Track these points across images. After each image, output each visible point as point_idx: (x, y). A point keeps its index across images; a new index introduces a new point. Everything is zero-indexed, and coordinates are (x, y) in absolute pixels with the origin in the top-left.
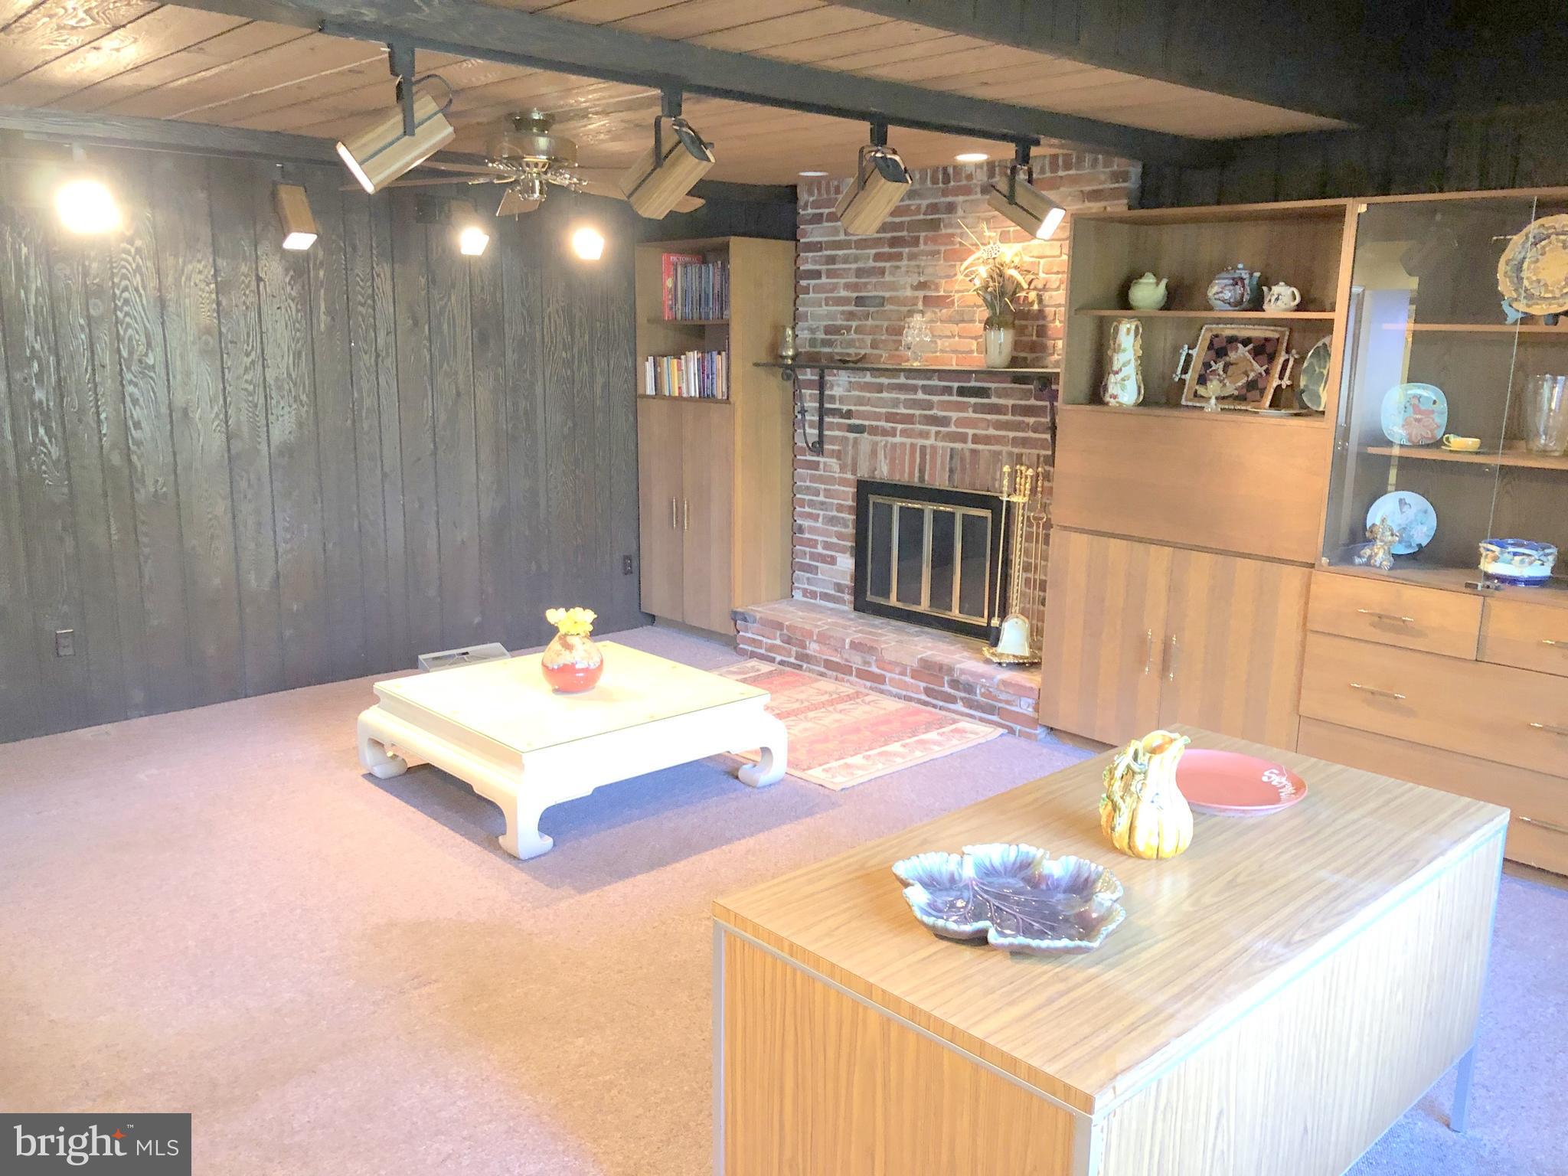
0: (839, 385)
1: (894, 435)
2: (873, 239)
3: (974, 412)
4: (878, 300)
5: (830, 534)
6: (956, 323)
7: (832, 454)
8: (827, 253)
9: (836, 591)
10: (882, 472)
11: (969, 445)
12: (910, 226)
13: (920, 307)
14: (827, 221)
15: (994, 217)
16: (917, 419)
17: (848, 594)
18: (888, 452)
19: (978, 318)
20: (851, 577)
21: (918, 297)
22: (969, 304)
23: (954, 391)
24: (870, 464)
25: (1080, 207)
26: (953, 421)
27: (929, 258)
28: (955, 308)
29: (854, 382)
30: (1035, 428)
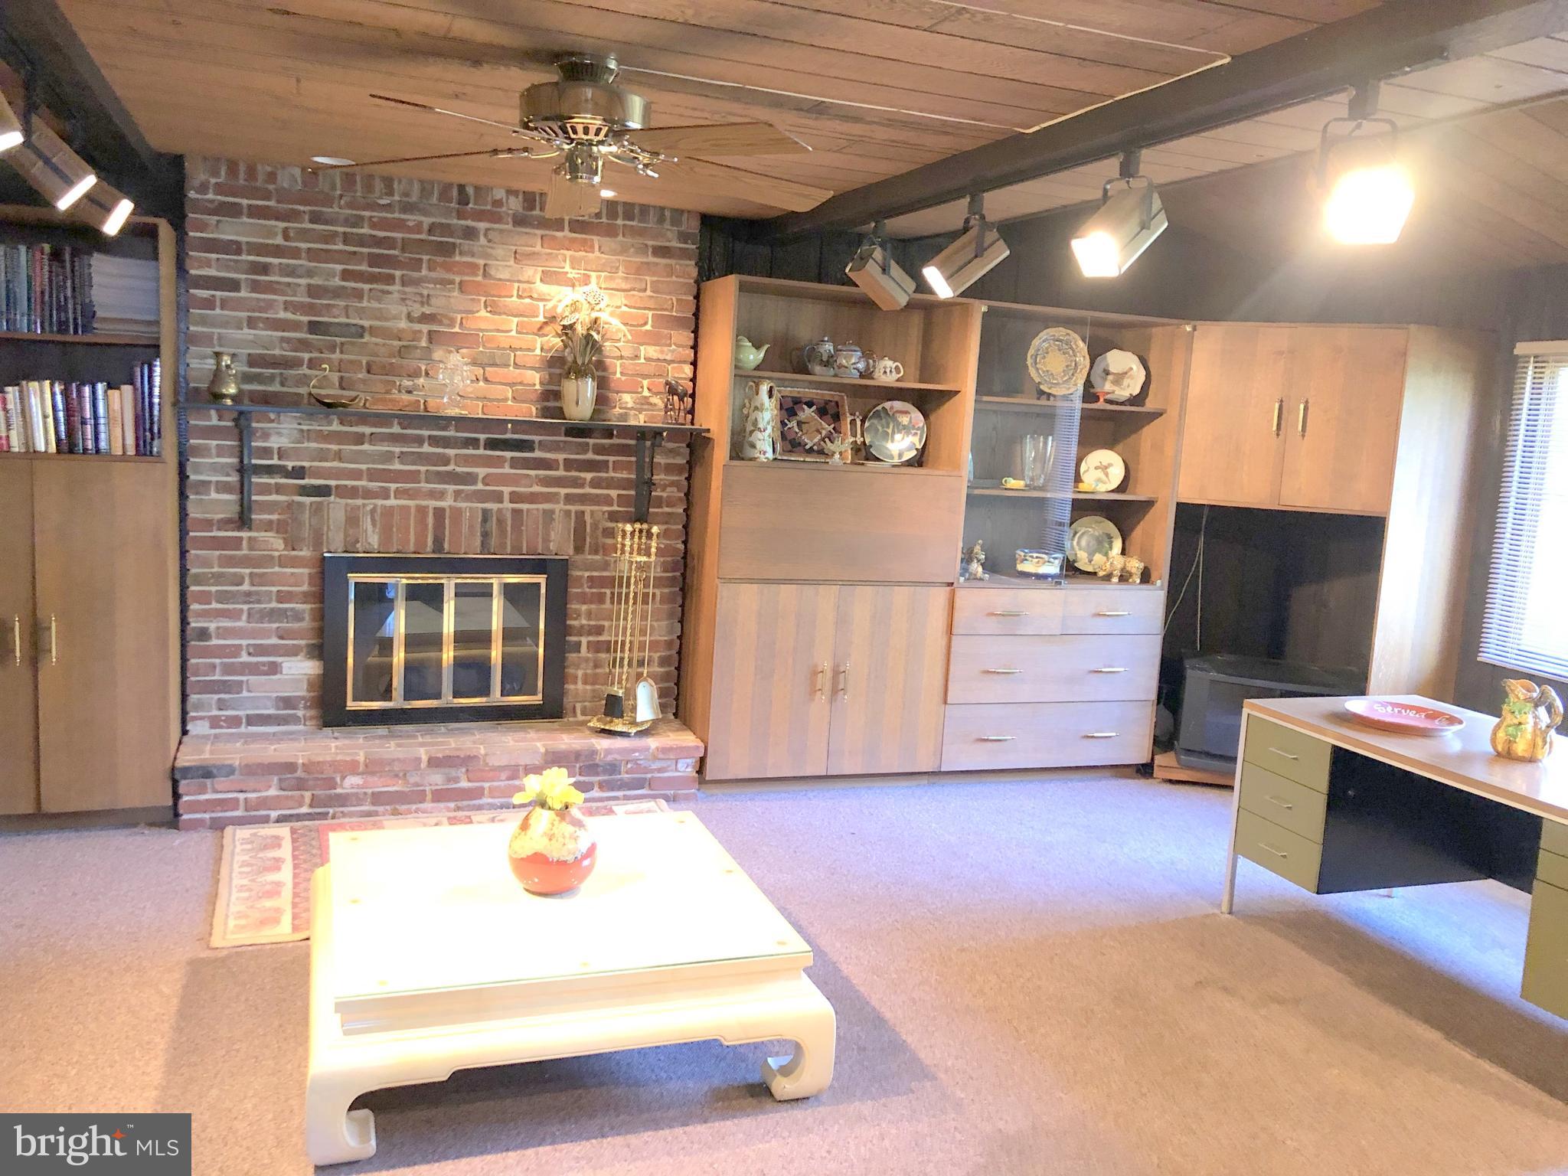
0: (279, 434)
1: (387, 497)
2: (340, 252)
3: (512, 467)
4: (353, 329)
5: (266, 634)
6: (483, 366)
7: (268, 526)
8: (251, 258)
9: (278, 709)
10: (369, 543)
11: (507, 505)
12: (405, 245)
13: (424, 343)
14: (250, 216)
15: (534, 253)
16: (423, 476)
17: (305, 708)
18: (377, 518)
19: (515, 363)
20: (311, 685)
21: (420, 331)
22: (501, 346)
23: (482, 443)
24: (346, 536)
25: (645, 260)
26: (481, 477)
27: (438, 286)
28: (481, 349)
29: (308, 430)
30: (595, 483)
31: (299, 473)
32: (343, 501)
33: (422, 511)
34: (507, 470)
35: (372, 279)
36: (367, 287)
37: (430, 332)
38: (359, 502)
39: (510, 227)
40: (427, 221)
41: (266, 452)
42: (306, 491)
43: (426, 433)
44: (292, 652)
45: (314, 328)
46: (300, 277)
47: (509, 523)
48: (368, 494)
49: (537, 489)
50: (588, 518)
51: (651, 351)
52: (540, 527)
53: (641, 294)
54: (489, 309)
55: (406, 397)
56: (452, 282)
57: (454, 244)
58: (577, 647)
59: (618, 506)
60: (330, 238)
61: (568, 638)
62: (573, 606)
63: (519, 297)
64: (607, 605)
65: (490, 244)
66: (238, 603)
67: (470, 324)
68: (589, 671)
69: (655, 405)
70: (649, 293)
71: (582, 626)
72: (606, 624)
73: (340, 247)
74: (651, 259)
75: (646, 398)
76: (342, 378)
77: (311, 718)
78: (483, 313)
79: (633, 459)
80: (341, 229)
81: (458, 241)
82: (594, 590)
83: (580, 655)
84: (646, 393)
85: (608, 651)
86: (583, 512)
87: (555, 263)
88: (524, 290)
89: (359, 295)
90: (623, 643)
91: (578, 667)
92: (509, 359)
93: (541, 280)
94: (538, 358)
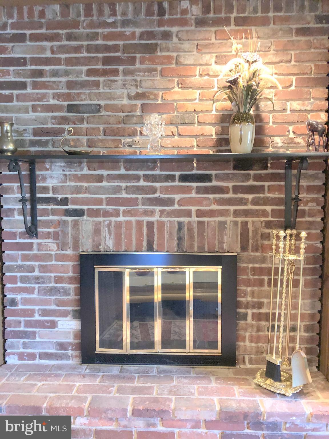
0: (52, 178)
1: (118, 215)
2: (85, 58)
3: (197, 193)
4: (93, 108)
5: (48, 303)
6: (177, 125)
7: (48, 235)
8: (33, 67)
9: (57, 350)
10: (107, 246)
11: (194, 219)
12: (126, 48)
13: (138, 112)
14: (31, 40)
15: (210, 44)
16: (140, 201)
17: (72, 350)
18: (112, 229)
19: (198, 122)
20: (76, 336)
21: (136, 105)
22: (189, 110)
23: (177, 178)
24: (94, 241)
25: (291, 39)
26: (176, 201)
27: (146, 73)
28: (175, 114)
29: (70, 175)
30: (255, 202)
31: (65, 201)
32: (91, 219)
33: (139, 224)
34: (194, 195)
35: (105, 73)
36: (101, 79)
37: (143, 105)
38: (101, 219)
39: (193, 28)
40: (138, 31)
41: (45, 189)
42: (68, 213)
43: (141, 173)
44: (64, 314)
45: (71, 108)
46: (61, 76)
47: (196, 230)
48: (106, 214)
49: (214, 207)
50: (250, 226)
51: (296, 105)
52: (217, 233)
53: (288, 65)
54: (180, 86)
55: (128, 150)
56: (156, 70)
57: (156, 44)
58: (245, 317)
59: (272, 217)
60: (77, 49)
61: (238, 310)
62: (241, 288)
63: (201, 75)
64: (266, 288)
65: (181, 42)
66: (32, 284)
67: (169, 97)
68: (254, 334)
69: (299, 143)
70: (293, 63)
71: (248, 303)
72: (265, 301)
73: (85, 54)
74: (294, 38)
75: (291, 139)
76: (88, 140)
77: (76, 356)
78: (177, 89)
79: (283, 183)
80: (85, 43)
81: (159, 42)
82: (256, 277)
83: (247, 322)
84: (292, 135)
85: (267, 320)
86: (246, 223)
87: (224, 49)
88: (203, 71)
89: (97, 84)
90: (280, 315)
91: (245, 330)
92: (194, 119)
93: (216, 62)
94: (213, 116)
